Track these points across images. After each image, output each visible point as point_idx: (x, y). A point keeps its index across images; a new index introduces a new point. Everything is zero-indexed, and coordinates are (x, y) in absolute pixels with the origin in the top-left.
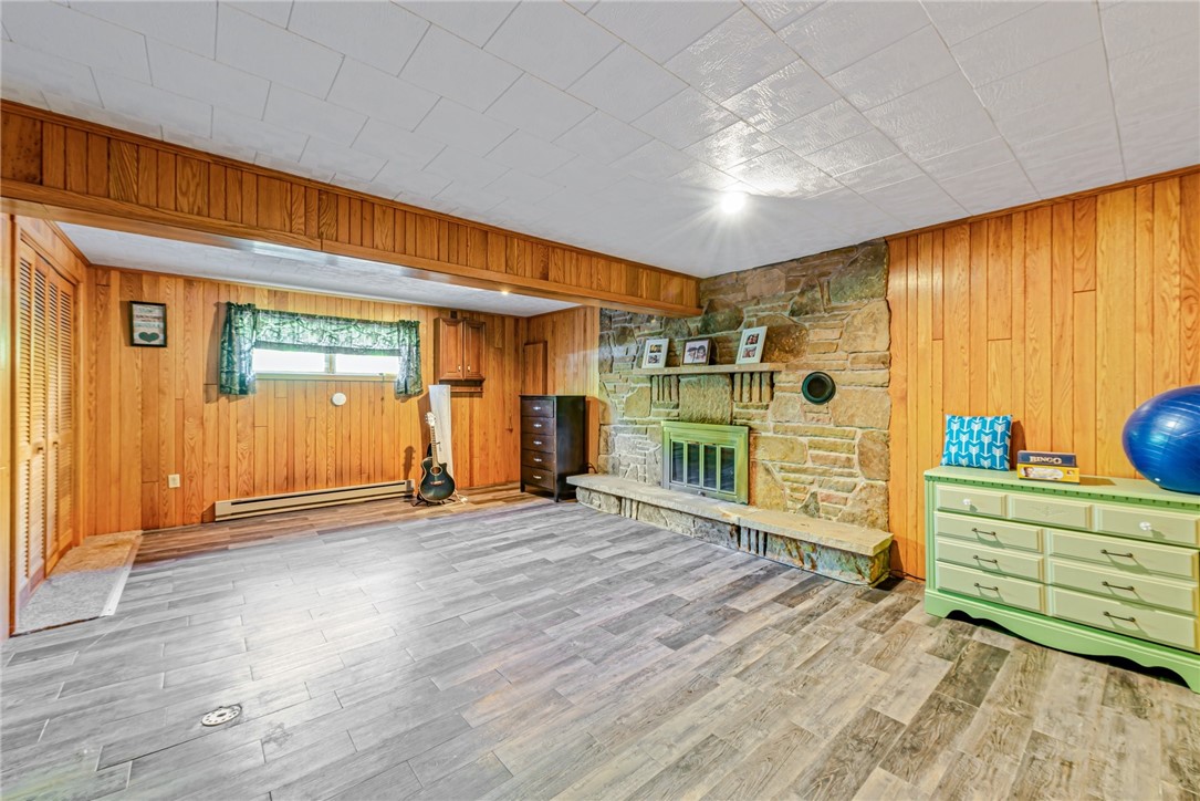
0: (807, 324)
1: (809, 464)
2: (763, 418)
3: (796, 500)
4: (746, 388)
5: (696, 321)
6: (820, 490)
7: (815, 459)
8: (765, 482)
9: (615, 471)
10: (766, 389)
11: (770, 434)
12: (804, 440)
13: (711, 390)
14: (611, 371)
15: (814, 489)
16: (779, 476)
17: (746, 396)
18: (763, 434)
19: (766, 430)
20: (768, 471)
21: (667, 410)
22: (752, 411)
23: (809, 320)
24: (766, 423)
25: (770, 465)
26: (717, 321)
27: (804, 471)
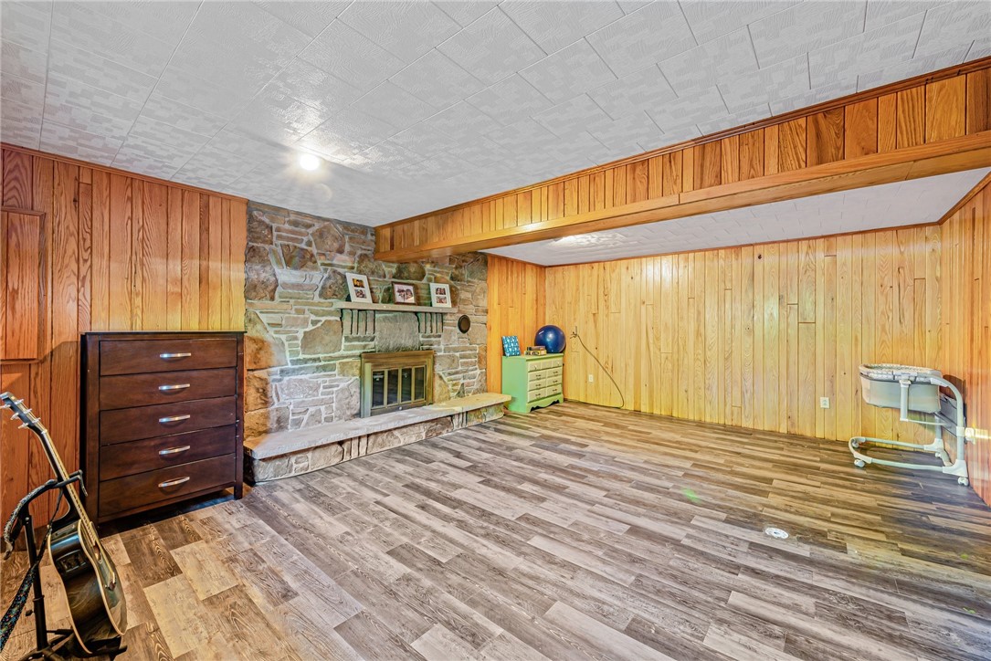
0: (459, 287)
1: (460, 368)
2: (439, 343)
3: (454, 391)
4: (429, 324)
5: (392, 267)
6: (465, 381)
7: (463, 364)
8: (440, 386)
9: (281, 424)
10: (439, 324)
11: (442, 353)
12: (457, 354)
13: (406, 324)
14: (272, 299)
15: (462, 381)
16: (445, 379)
17: (429, 328)
18: (439, 354)
19: (440, 351)
20: (441, 377)
21: (363, 343)
22: (433, 339)
23: (460, 285)
24: (440, 347)
25: (441, 373)
26: (410, 271)
27: (457, 373)
